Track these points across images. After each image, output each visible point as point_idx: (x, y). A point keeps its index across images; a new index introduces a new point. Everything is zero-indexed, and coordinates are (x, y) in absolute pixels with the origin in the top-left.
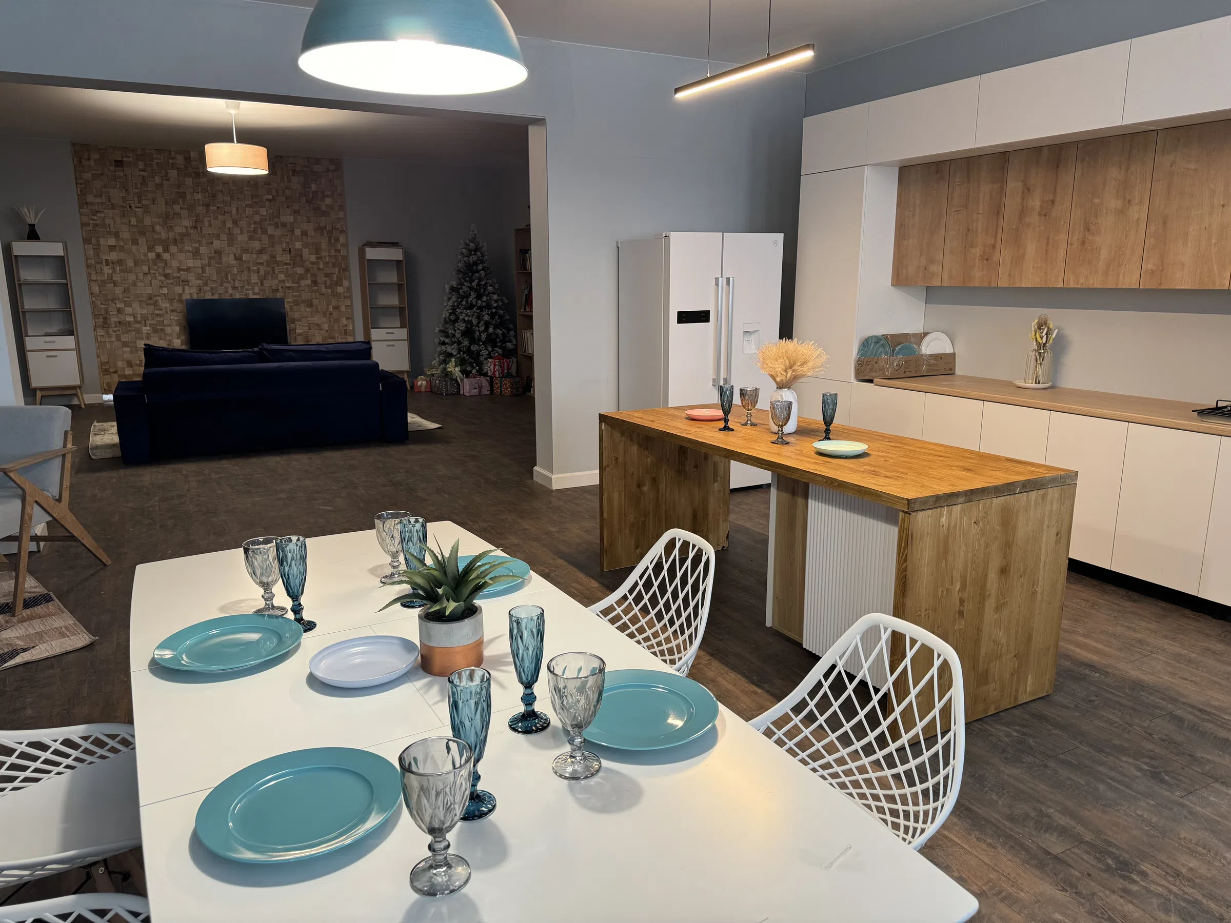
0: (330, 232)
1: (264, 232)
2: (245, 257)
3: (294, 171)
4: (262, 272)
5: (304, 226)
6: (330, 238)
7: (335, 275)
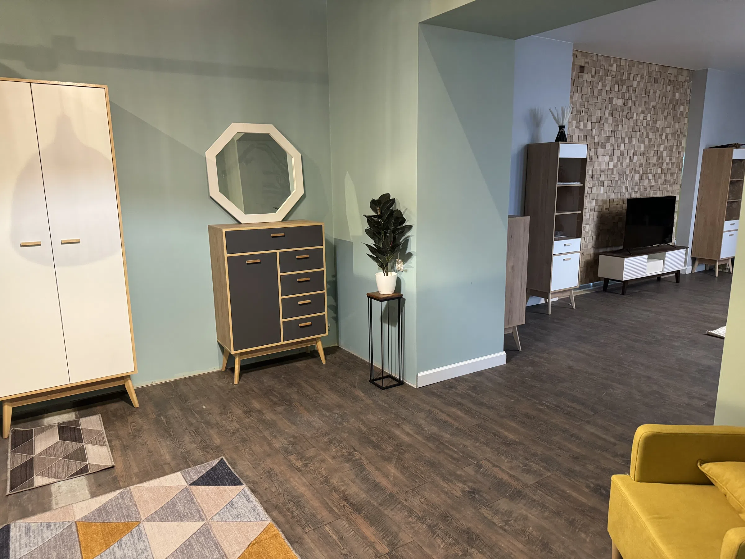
0: (678, 136)
1: (647, 136)
2: (635, 159)
3: (670, 80)
4: (641, 172)
5: (668, 131)
6: (678, 140)
7: (675, 174)
